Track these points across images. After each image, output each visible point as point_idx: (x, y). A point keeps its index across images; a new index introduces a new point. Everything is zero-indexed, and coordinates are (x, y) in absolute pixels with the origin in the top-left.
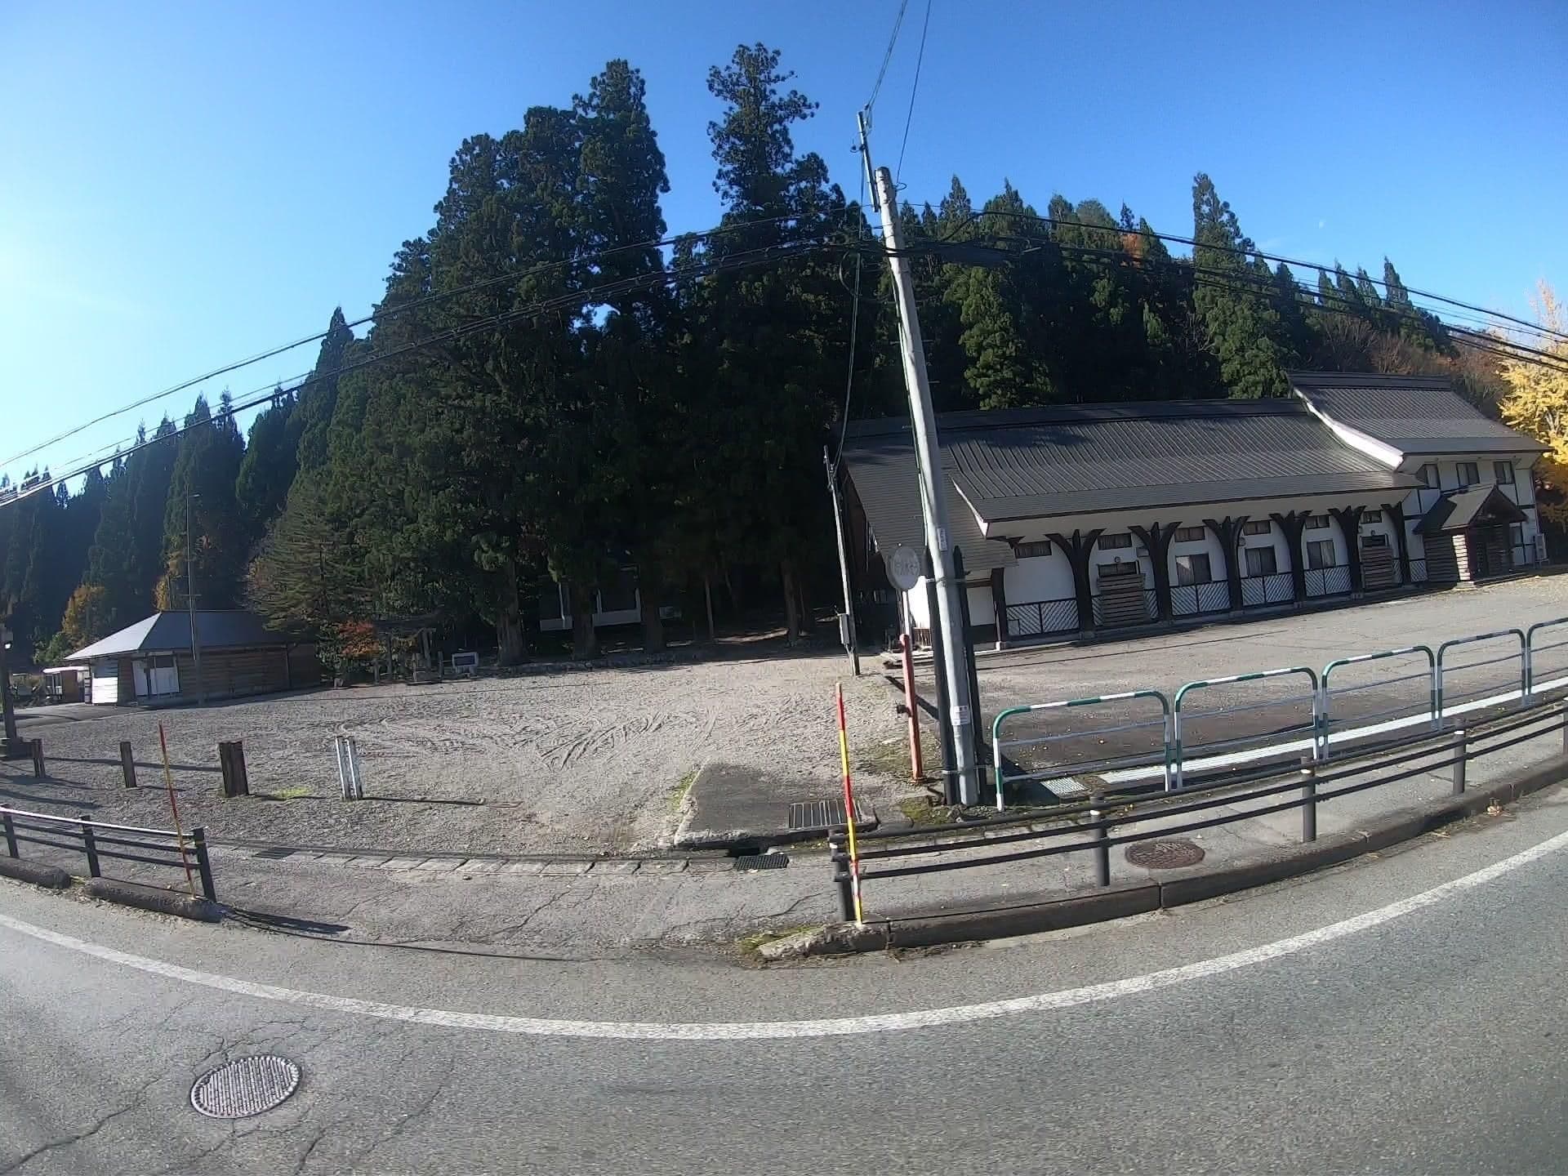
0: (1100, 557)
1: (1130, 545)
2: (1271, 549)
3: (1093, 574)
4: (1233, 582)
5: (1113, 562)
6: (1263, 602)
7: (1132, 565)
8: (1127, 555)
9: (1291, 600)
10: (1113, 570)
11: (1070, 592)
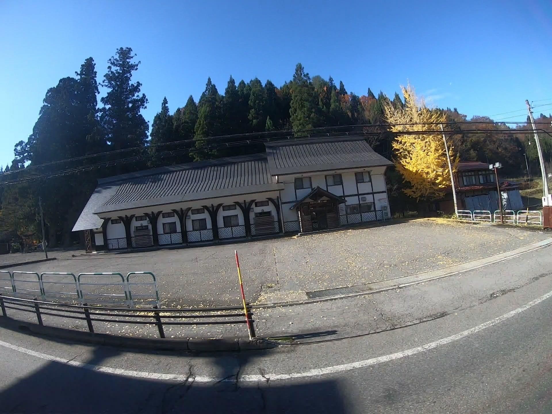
0: (135, 224)
1: (146, 220)
2: (205, 220)
3: (133, 229)
4: (184, 233)
5: (140, 226)
6: (200, 240)
7: (147, 227)
8: (145, 223)
9: (213, 240)
10: (141, 228)
11: (124, 235)
